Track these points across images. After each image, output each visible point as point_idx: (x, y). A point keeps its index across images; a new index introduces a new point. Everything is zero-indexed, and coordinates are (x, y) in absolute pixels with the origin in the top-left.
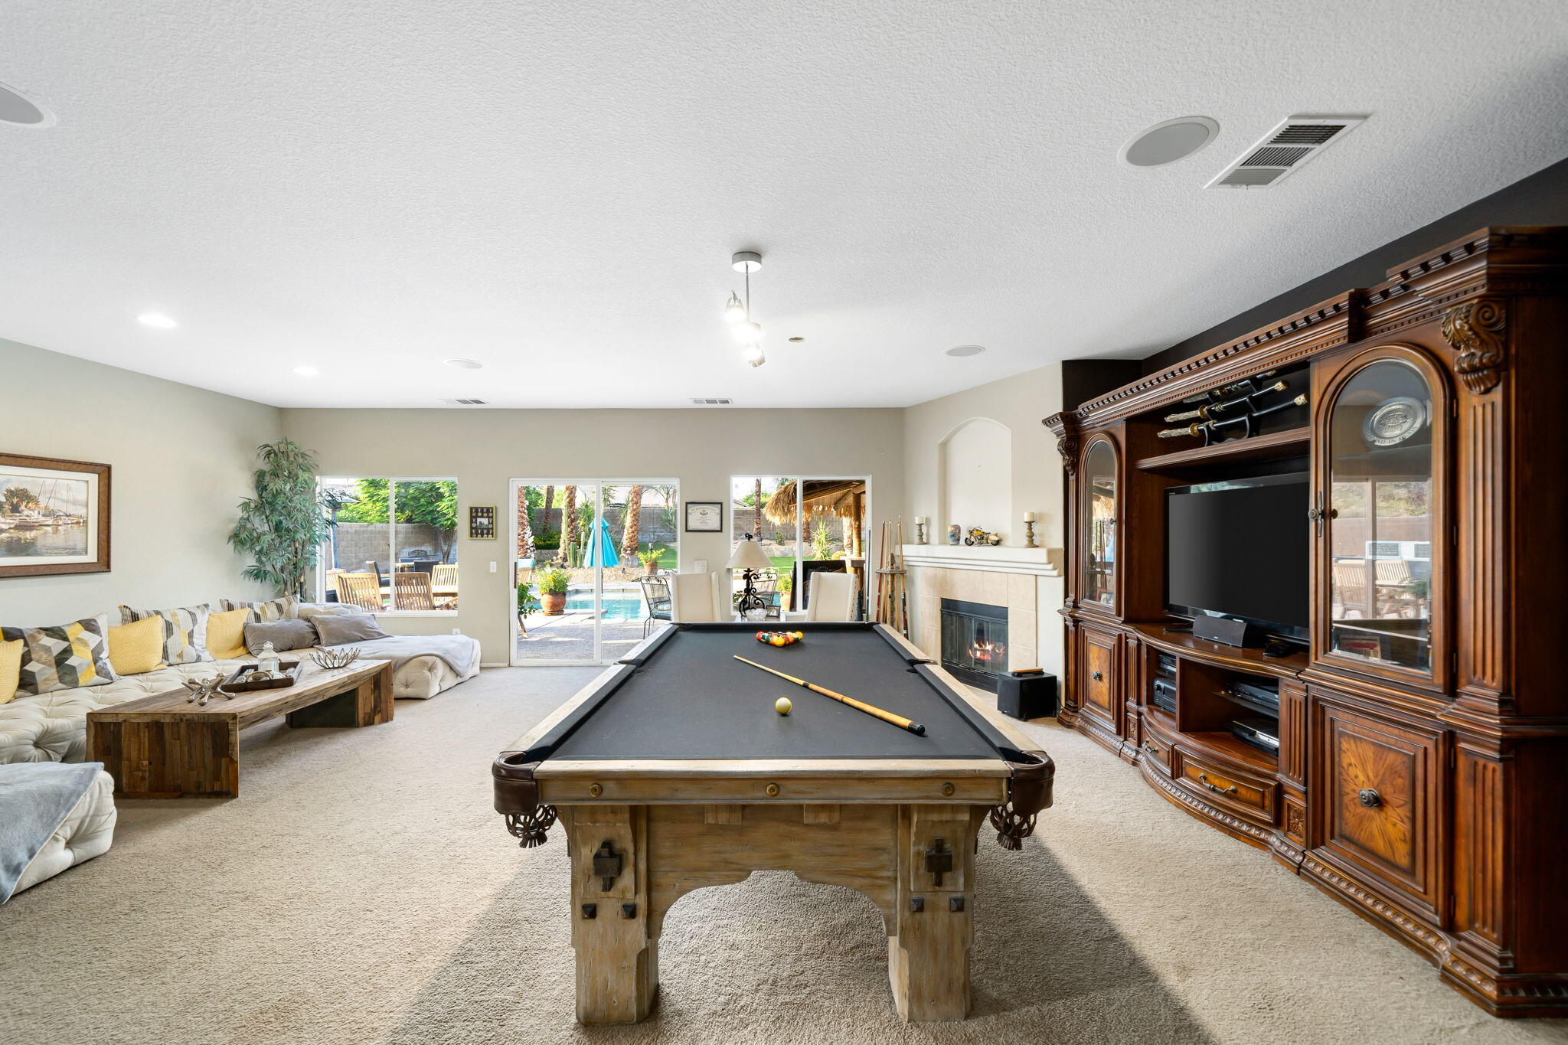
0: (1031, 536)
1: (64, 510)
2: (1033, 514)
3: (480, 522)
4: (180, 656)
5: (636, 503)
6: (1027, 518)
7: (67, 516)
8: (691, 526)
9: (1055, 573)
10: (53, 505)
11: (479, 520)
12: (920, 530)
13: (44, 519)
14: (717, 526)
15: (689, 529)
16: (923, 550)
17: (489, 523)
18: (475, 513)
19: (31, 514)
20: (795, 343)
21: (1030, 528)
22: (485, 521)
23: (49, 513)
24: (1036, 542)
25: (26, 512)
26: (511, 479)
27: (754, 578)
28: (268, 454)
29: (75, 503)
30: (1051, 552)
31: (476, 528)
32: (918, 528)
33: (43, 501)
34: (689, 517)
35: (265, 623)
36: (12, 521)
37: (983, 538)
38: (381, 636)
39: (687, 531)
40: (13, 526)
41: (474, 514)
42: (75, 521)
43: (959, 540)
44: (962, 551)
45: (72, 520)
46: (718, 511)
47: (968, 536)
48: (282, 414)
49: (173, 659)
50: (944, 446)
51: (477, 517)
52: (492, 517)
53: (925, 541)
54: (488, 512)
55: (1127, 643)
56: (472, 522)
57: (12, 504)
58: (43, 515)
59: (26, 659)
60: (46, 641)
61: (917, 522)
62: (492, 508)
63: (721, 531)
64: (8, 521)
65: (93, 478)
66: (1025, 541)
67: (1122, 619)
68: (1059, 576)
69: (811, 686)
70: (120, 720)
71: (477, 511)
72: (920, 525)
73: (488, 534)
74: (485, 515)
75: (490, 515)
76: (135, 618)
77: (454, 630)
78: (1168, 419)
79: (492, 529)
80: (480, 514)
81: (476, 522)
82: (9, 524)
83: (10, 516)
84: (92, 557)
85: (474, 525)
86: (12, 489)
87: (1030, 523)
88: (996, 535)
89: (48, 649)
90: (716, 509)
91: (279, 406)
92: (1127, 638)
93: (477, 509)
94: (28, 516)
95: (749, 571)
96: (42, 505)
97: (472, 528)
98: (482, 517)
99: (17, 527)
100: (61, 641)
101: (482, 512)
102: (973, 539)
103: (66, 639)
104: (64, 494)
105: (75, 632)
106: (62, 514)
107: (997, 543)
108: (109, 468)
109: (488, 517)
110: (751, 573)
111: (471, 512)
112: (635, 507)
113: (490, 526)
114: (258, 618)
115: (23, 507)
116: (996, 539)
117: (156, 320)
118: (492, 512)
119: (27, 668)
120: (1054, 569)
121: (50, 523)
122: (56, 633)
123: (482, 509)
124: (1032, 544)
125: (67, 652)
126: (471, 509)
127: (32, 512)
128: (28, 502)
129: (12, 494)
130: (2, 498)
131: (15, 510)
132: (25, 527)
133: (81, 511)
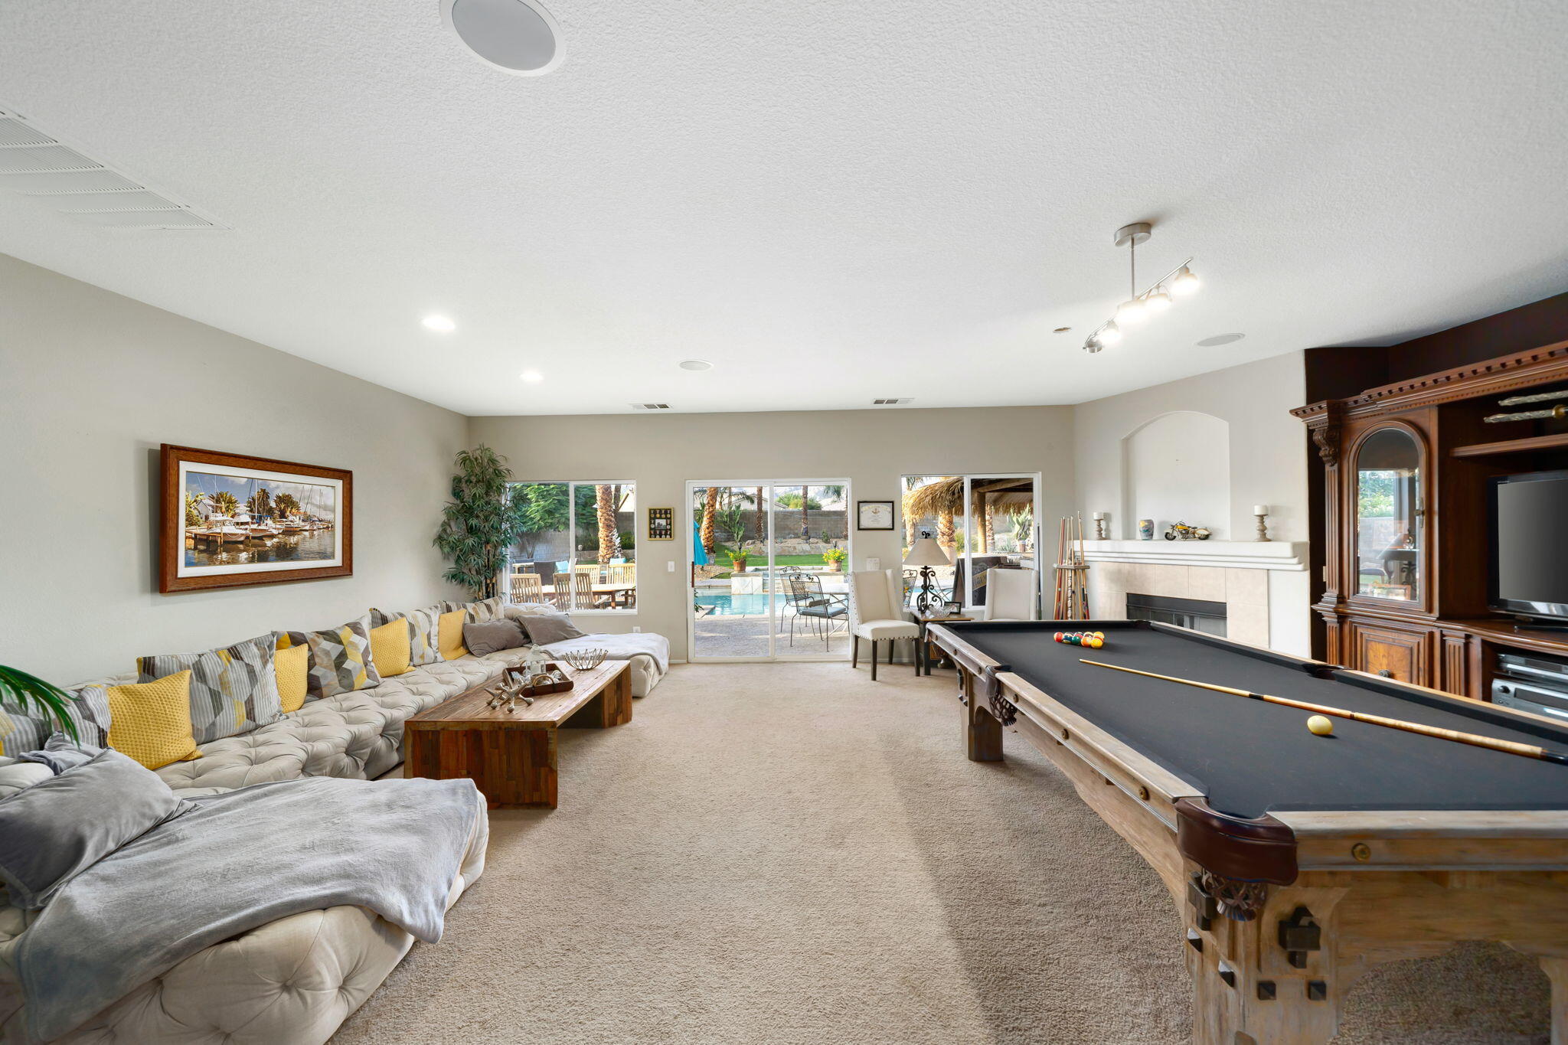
0: (1263, 530)
1: (318, 515)
2: (1266, 508)
3: (659, 523)
4: (422, 657)
5: (712, 506)
6: (1258, 511)
7: (320, 521)
8: (863, 524)
9: (1300, 567)
10: (311, 510)
11: (657, 521)
12: (1099, 525)
13: (303, 524)
14: (888, 524)
15: (861, 527)
16: (1106, 545)
17: (667, 524)
18: (654, 514)
19: (295, 520)
20: (1063, 334)
21: (1262, 522)
22: (663, 522)
23: (307, 519)
24: (1268, 536)
25: (291, 518)
26: (687, 482)
27: (932, 575)
28: (464, 460)
29: (325, 508)
30: (1296, 546)
31: (654, 529)
32: (1096, 523)
33: (302, 505)
34: (861, 515)
35: (477, 624)
36: (280, 527)
37: (1188, 533)
38: (579, 635)
39: (859, 529)
40: (281, 531)
41: (653, 516)
42: (325, 526)
43: (1152, 535)
44: (1158, 545)
45: (324, 525)
46: (890, 509)
47: (1170, 531)
48: (472, 423)
49: (416, 661)
50: (1127, 442)
51: (655, 518)
52: (670, 518)
53: (1104, 536)
54: (667, 513)
55: (1443, 643)
56: (650, 523)
57: (280, 511)
58: (303, 521)
59: (311, 664)
60: (326, 645)
61: (1096, 517)
62: (670, 509)
63: (893, 529)
64: (278, 526)
65: (339, 484)
66: (1256, 534)
67: (1436, 613)
68: (1305, 570)
69: (1266, 697)
70: (438, 729)
71: (655, 513)
72: (1099, 521)
73: (666, 535)
74: (663, 516)
75: (669, 516)
76: (384, 620)
77: (635, 628)
78: (1506, 402)
79: (670, 530)
80: (658, 516)
81: (654, 523)
82: (278, 529)
83: (279, 522)
84: (337, 561)
85: (653, 526)
86: (281, 495)
87: (1262, 517)
88: (1206, 529)
89: (327, 653)
90: (888, 508)
91: (468, 415)
92: (1442, 636)
93: (655, 510)
94: (291, 521)
95: (926, 568)
96: (302, 511)
97: (651, 529)
98: (660, 518)
99: (284, 533)
100: (337, 645)
101: (660, 513)
102: (1175, 534)
103: (340, 642)
104: (317, 500)
105: (347, 635)
106: (316, 519)
107: (1206, 537)
108: (350, 473)
109: (666, 518)
110: (928, 571)
111: (650, 513)
112: (711, 510)
113: (668, 527)
114: (472, 617)
115: (288, 513)
116: (1206, 533)
117: (438, 323)
118: (670, 514)
119: (312, 672)
120: (1300, 563)
121: (307, 528)
122: (331, 636)
123: (660, 510)
124: (1264, 538)
125: (342, 656)
126: (650, 510)
127: (294, 517)
128: (292, 508)
129: (281, 499)
130: (273, 504)
131: (283, 515)
132: (290, 532)
133: (329, 516)
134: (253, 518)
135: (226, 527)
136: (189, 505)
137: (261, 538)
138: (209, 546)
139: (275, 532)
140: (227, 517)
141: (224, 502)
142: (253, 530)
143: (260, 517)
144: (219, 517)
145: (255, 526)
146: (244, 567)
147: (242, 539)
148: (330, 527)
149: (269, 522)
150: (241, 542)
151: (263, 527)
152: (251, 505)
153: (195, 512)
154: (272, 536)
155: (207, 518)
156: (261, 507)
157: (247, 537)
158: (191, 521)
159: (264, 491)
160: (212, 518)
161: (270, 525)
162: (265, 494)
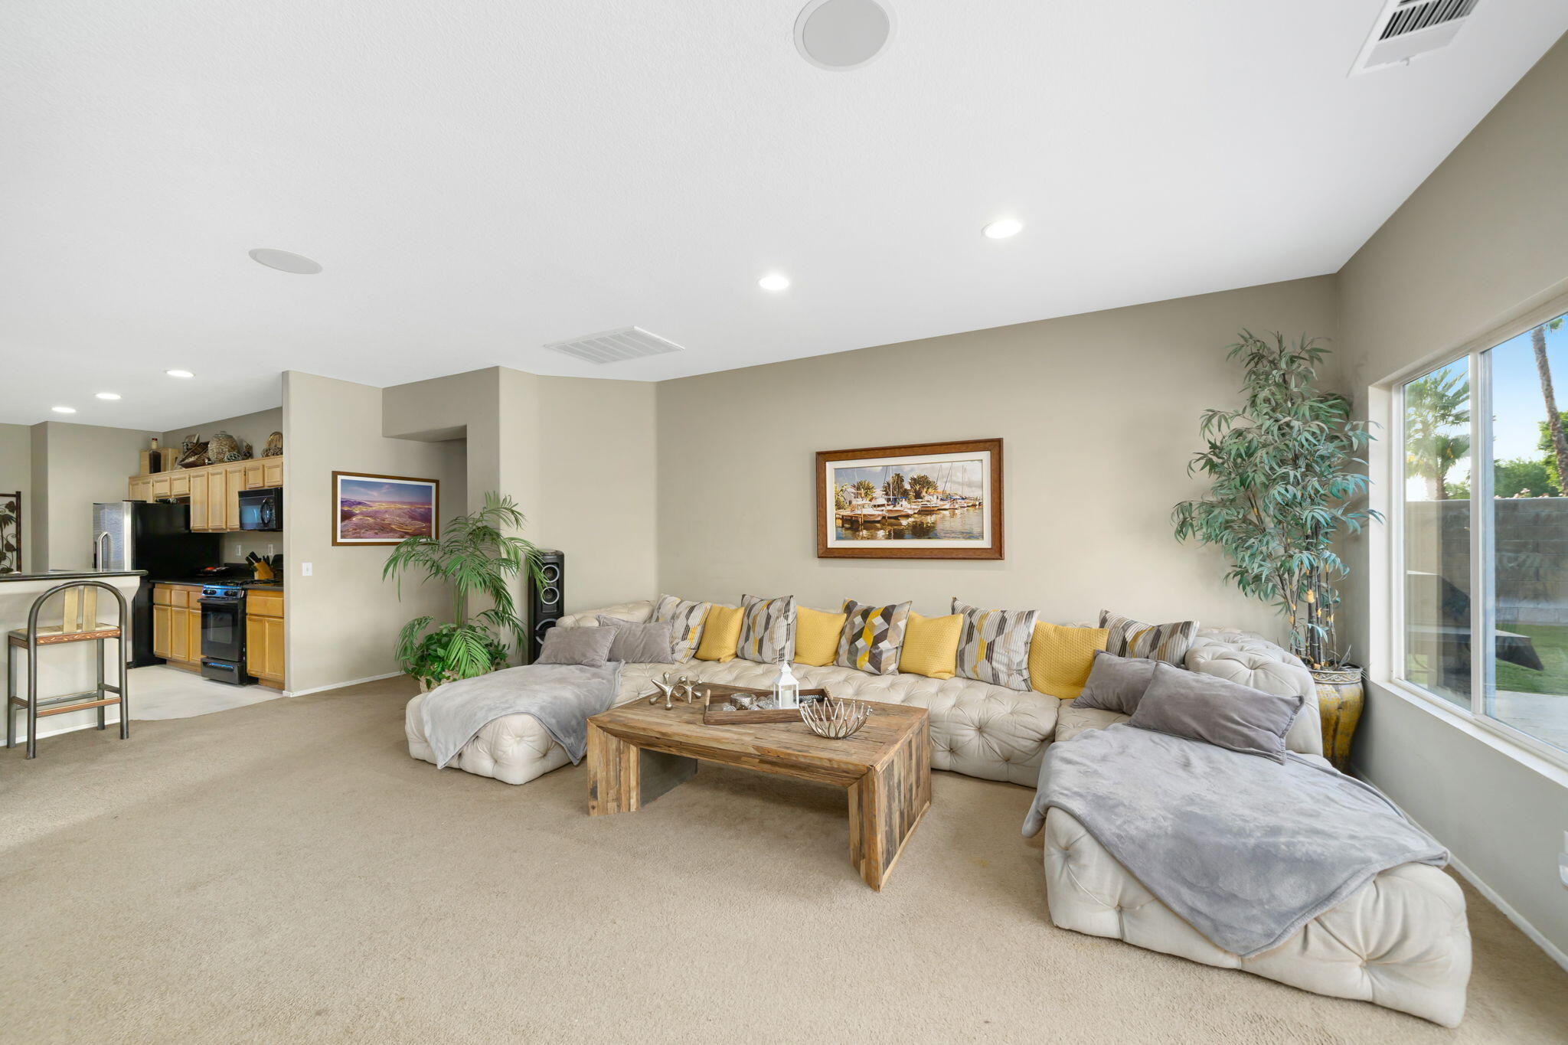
1: (960, 493)
7: (963, 499)
10: (950, 489)
13: (942, 503)
19: (931, 499)
23: (946, 497)
25: (927, 498)
29: (970, 485)
33: (940, 486)
36: (916, 507)
40: (916, 511)
42: (970, 504)
45: (969, 503)
57: (915, 491)
58: (942, 500)
64: (913, 507)
65: (985, 456)
82: (914, 509)
83: (914, 502)
84: (986, 543)
86: (915, 477)
94: (928, 501)
96: (940, 489)
99: (920, 512)
104: (959, 476)
106: (958, 497)
108: (999, 442)
115: (924, 493)
121: (947, 507)
127: (931, 497)
128: (928, 488)
129: (915, 481)
130: (907, 486)
131: (918, 496)
132: (926, 511)
133: (975, 493)
134: (889, 500)
135: (865, 509)
136: (837, 494)
137: (896, 518)
138: (852, 525)
139: (910, 512)
140: (866, 501)
141: (864, 489)
142: (889, 511)
143: (895, 499)
144: (860, 501)
145: (891, 508)
146: (881, 542)
147: (879, 519)
148: (977, 505)
149: (904, 503)
150: (878, 522)
151: (898, 508)
152: (886, 490)
153: (842, 499)
154: (908, 516)
155: (850, 502)
156: (896, 490)
157: (884, 517)
158: (839, 506)
159: (898, 475)
160: (854, 503)
161: (905, 506)
162: (899, 479)
